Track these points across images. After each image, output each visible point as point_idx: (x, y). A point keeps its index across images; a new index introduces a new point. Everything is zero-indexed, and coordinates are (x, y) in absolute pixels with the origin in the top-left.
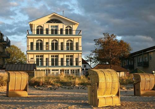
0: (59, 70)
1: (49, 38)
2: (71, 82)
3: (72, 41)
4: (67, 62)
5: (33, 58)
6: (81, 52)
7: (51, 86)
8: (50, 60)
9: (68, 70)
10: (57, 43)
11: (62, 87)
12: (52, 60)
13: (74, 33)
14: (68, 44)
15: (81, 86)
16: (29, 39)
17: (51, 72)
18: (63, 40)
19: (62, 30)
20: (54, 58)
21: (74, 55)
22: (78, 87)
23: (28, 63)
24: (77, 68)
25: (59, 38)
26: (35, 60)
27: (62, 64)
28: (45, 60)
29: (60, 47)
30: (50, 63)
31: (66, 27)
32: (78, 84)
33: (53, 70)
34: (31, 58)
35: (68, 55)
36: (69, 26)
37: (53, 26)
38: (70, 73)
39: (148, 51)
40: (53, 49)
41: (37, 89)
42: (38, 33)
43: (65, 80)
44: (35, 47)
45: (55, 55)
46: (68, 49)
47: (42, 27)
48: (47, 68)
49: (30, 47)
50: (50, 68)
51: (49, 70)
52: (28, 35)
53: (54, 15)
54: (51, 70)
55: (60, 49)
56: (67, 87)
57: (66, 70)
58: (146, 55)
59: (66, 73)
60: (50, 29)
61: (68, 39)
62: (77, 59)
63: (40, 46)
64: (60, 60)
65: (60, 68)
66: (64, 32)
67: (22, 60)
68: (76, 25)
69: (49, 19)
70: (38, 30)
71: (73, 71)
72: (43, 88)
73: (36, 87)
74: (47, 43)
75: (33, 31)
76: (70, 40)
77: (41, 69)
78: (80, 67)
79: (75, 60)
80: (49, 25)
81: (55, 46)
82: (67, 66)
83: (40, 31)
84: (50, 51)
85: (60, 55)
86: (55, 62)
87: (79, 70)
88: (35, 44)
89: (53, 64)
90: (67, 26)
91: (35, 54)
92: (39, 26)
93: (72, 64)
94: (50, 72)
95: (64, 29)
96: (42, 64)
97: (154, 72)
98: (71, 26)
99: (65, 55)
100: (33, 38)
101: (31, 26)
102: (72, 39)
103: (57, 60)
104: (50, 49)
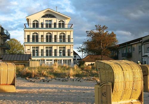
0: (53, 60)
1: (43, 31)
2: (65, 74)
3: (64, 34)
4: (60, 53)
5: (29, 50)
6: (73, 44)
7: (44, 78)
8: (45, 51)
9: (61, 60)
10: (51, 36)
11: (56, 79)
12: (47, 51)
13: (66, 26)
14: (60, 36)
15: (76, 78)
16: (26, 32)
17: (46, 62)
18: (56, 33)
19: (55, 24)
20: (49, 49)
21: (66, 46)
22: (73, 79)
23: (25, 54)
24: (69, 58)
25: (52, 31)
26: (32, 51)
27: (56, 55)
28: (40, 51)
29: (54, 39)
30: (45, 54)
31: (59, 22)
32: (73, 76)
33: (47, 60)
34: (28, 49)
35: (60, 46)
36: (62, 21)
37: (48, 21)
38: (63, 63)
39: (132, 44)
40: (47, 41)
41: (28, 81)
42: (34, 26)
43: (59, 71)
44: (32, 39)
45: (49, 46)
46: (61, 41)
47: (37, 21)
48: (42, 58)
49: (27, 39)
50: (44, 58)
51: (44, 60)
52: (25, 28)
53: (48, 11)
54: (46, 60)
55: (54, 41)
56: (61, 79)
57: (59, 60)
58: (130, 47)
59: (59, 62)
60: (45, 23)
61: (61, 32)
62: (69, 50)
63: (36, 38)
64: (53, 51)
65: (54, 59)
66: (57, 26)
67: (21, 51)
68: (68, 19)
69: (44, 14)
70: (34, 24)
71: (65, 61)
72: (35, 80)
73: (28, 79)
74: (42, 36)
75: (30, 25)
76: (63, 33)
77: (36, 59)
78: (72, 57)
79: (67, 51)
80: (44, 19)
81: (49, 38)
82: (60, 56)
83: (36, 25)
84: (45, 43)
85: (53, 47)
86: (49, 53)
87: (70, 60)
88: (31, 37)
89: (47, 55)
90: (60, 20)
91: (32, 45)
92: (35, 21)
93: (64, 55)
94: (44, 62)
95: (58, 23)
96: (38, 55)
97: (139, 62)
98: (64, 20)
99: (58, 47)
100: (30, 31)
101: (28, 20)
102: (65, 32)
103: (51, 51)
104: (45, 41)
